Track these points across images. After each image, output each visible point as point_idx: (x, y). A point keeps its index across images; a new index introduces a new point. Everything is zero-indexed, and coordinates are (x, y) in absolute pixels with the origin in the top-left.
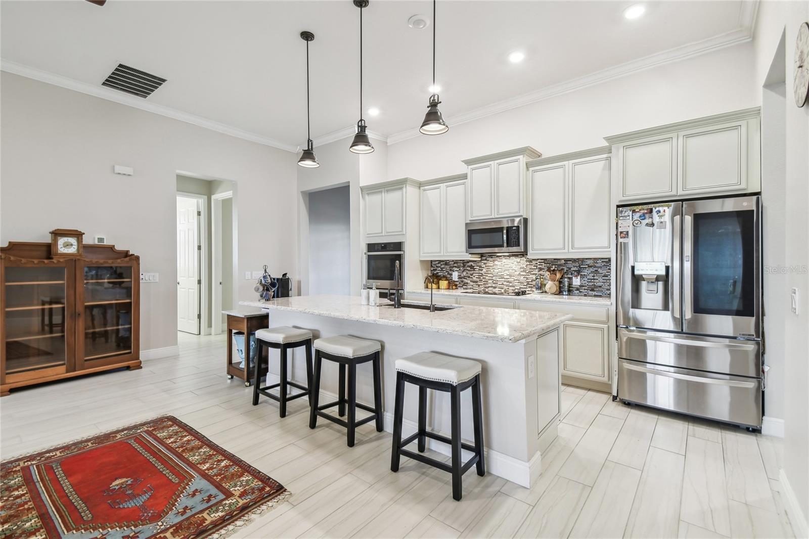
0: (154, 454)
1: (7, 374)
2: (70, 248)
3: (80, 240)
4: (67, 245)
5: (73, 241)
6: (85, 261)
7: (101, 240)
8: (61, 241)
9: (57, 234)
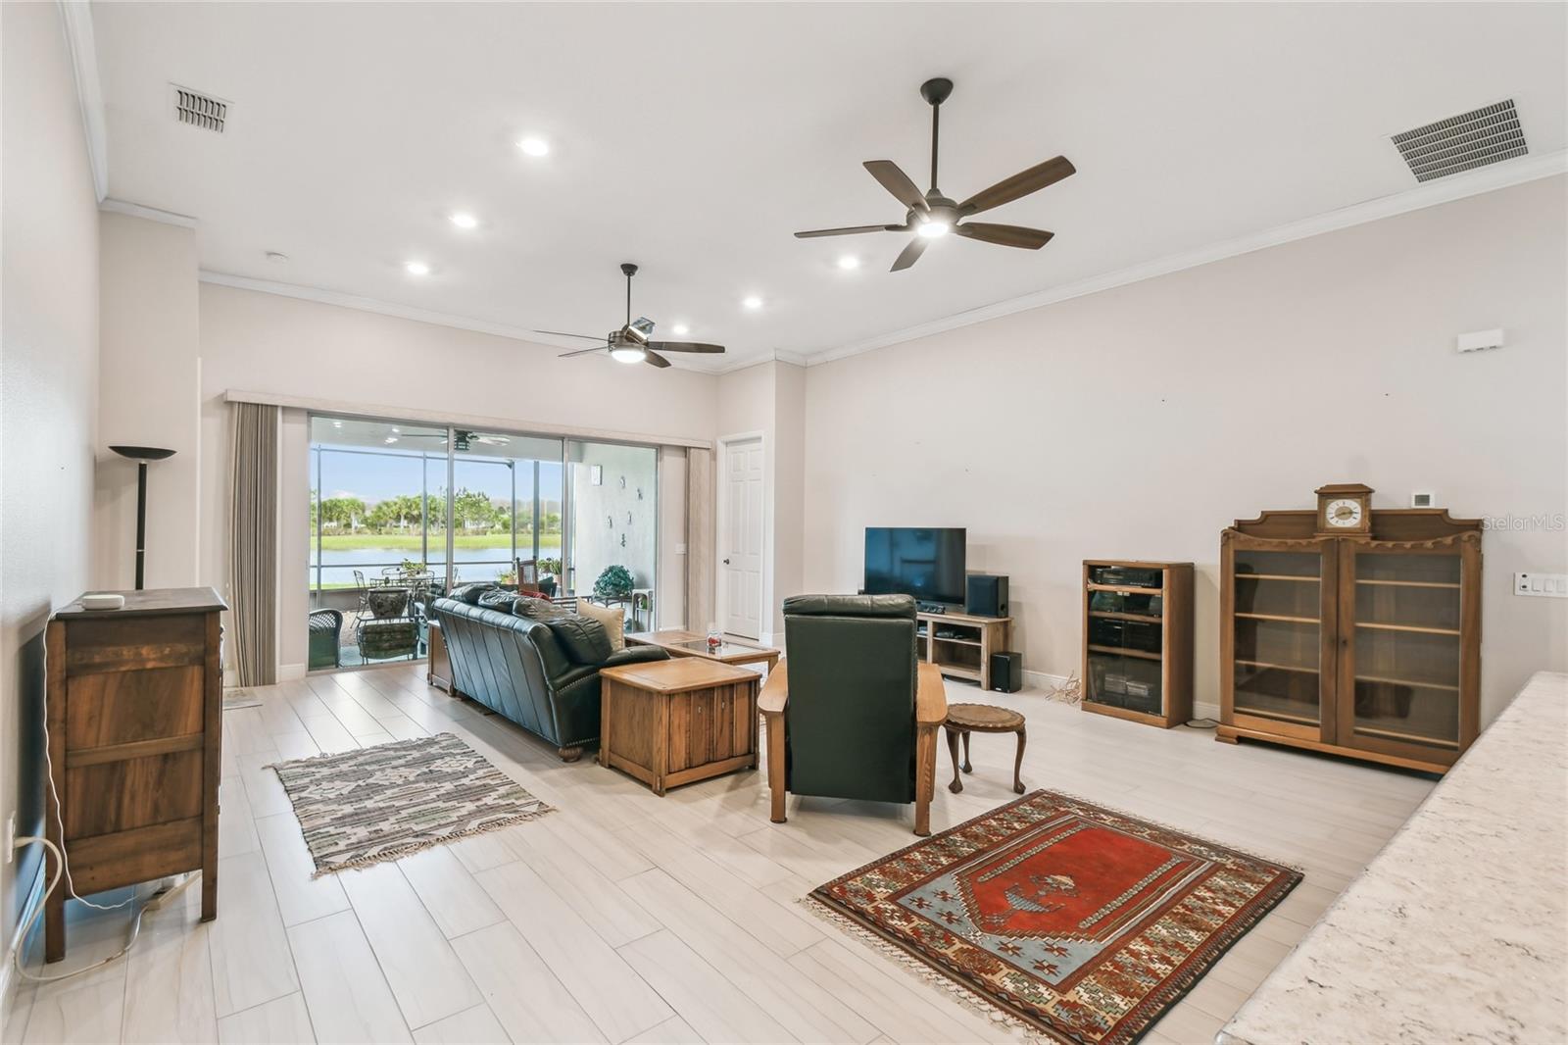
0: (1150, 888)
1: (1236, 711)
2: (1347, 519)
3: (1366, 504)
4: (1345, 513)
5: (1353, 505)
6: (1356, 542)
7: (1423, 499)
8: (1334, 506)
9: (1327, 494)
